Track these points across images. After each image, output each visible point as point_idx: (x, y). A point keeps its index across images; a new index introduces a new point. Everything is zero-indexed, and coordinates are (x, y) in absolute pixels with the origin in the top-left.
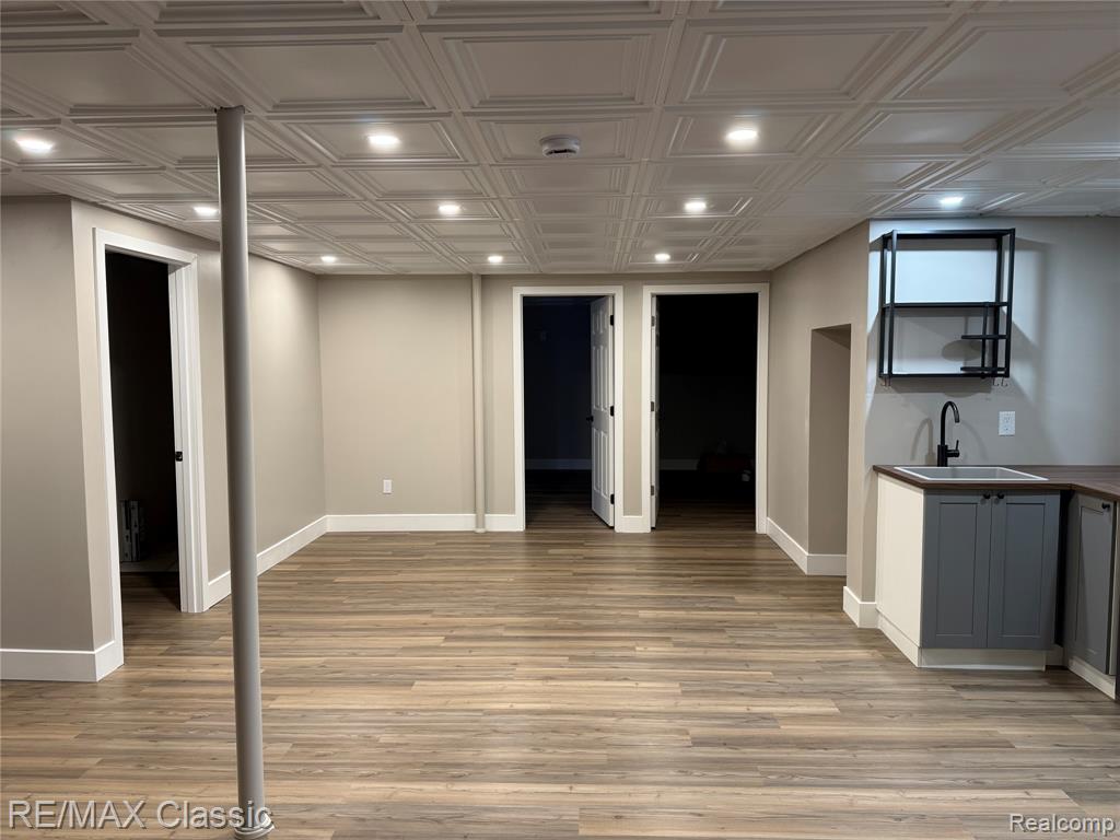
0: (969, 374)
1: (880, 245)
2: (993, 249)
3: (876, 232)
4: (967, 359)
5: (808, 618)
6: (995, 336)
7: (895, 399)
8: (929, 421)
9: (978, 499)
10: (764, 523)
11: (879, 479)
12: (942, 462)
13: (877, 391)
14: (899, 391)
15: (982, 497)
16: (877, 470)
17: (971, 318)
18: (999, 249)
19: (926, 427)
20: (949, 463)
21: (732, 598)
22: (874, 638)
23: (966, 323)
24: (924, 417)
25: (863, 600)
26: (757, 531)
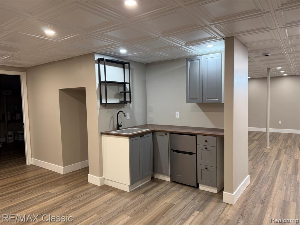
0: (121, 103)
1: (97, 62)
2: (122, 68)
3: (97, 57)
4: (120, 98)
5: (81, 189)
6: (125, 92)
7: (105, 111)
8: (113, 117)
9: (139, 137)
10: (30, 160)
11: (102, 137)
12: (118, 129)
13: (100, 109)
14: (105, 109)
15: (140, 137)
16: (102, 134)
17: (120, 87)
18: (124, 68)
19: (112, 118)
20: (120, 128)
21: (49, 192)
22: (105, 188)
23: (119, 88)
24: (112, 116)
25: (100, 177)
26: (27, 164)
